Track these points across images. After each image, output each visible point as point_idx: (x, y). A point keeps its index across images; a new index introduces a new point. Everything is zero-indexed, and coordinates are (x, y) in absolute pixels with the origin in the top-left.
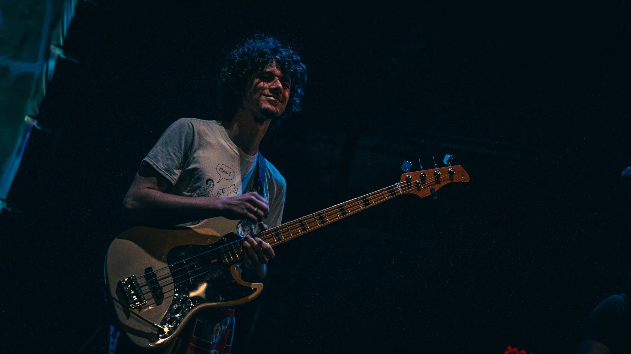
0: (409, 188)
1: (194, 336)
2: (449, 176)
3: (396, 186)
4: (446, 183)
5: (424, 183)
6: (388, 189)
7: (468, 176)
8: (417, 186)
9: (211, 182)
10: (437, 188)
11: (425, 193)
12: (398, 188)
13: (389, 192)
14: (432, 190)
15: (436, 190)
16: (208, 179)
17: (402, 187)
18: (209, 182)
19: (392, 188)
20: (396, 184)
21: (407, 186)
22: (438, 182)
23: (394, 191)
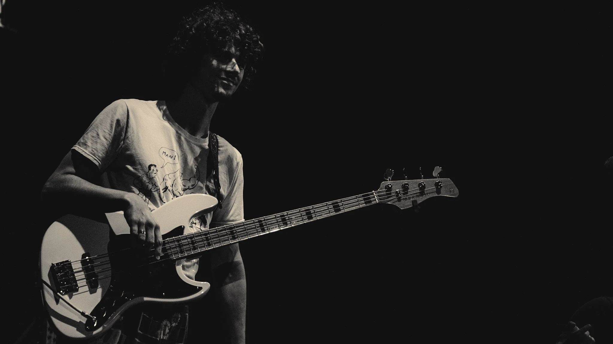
0: (388, 197)
1: (139, 331)
2: (435, 189)
3: (373, 194)
4: (431, 196)
5: (407, 193)
6: (363, 196)
7: (457, 191)
8: (397, 196)
9: (154, 167)
10: (420, 200)
11: (405, 205)
12: (374, 196)
13: (364, 199)
14: (414, 202)
15: (419, 202)
16: (150, 165)
17: (379, 196)
18: (152, 168)
19: (368, 195)
20: (373, 191)
21: (387, 194)
22: (422, 193)
23: (370, 198)
